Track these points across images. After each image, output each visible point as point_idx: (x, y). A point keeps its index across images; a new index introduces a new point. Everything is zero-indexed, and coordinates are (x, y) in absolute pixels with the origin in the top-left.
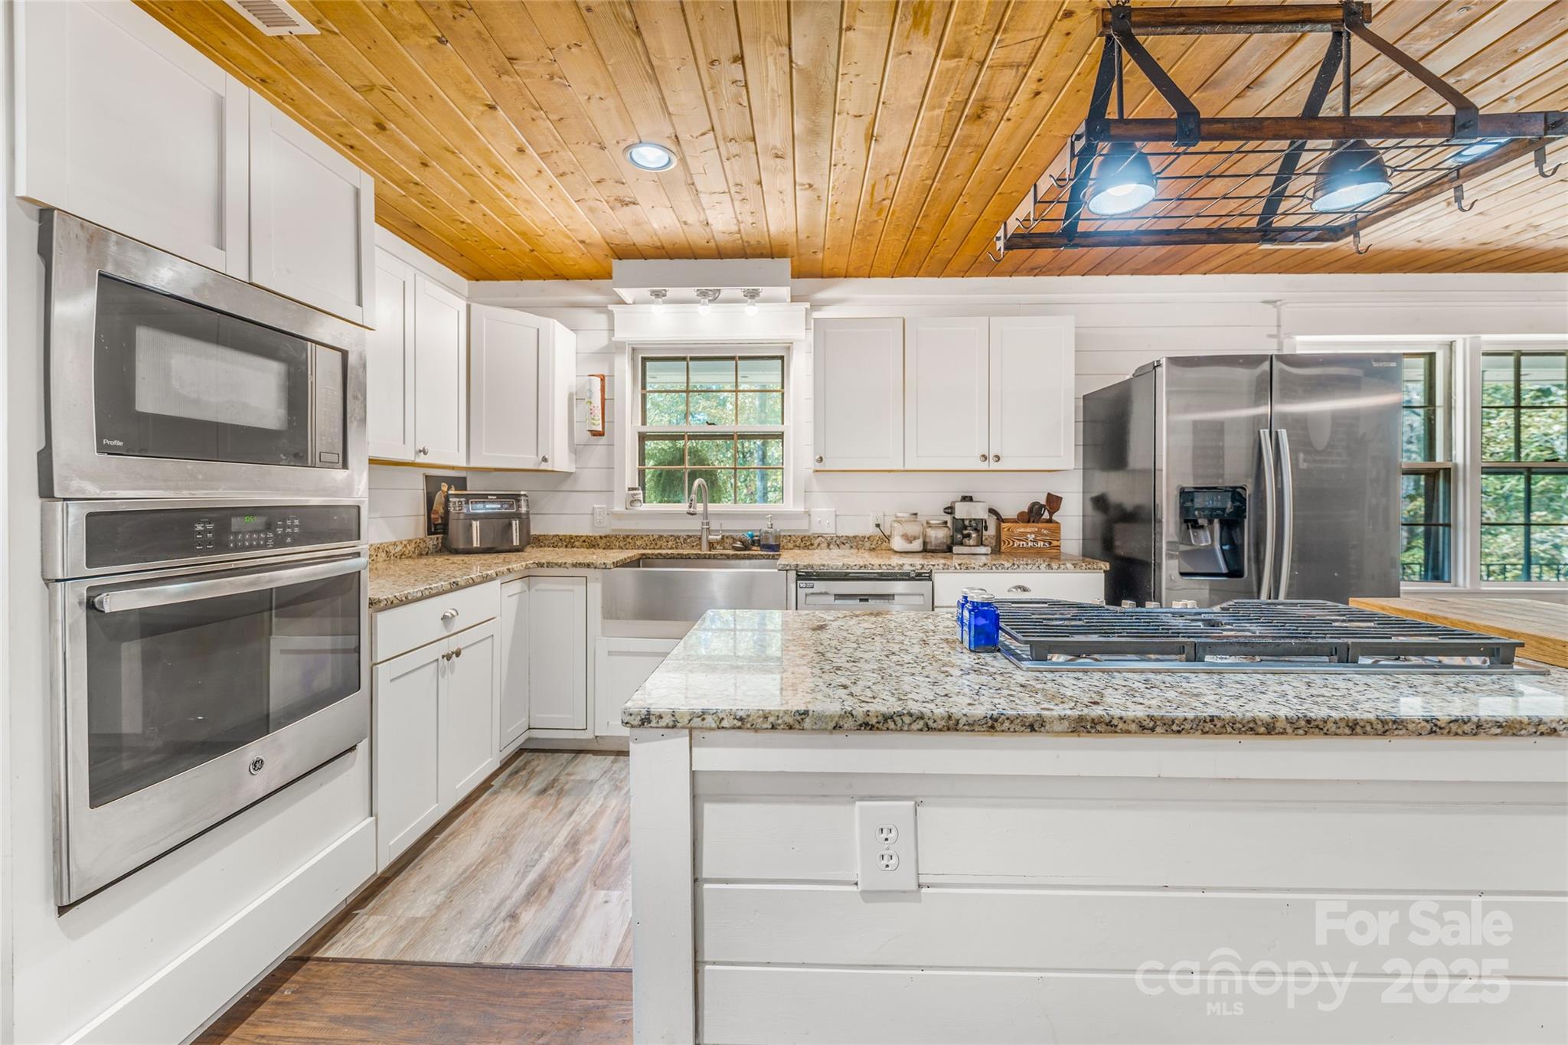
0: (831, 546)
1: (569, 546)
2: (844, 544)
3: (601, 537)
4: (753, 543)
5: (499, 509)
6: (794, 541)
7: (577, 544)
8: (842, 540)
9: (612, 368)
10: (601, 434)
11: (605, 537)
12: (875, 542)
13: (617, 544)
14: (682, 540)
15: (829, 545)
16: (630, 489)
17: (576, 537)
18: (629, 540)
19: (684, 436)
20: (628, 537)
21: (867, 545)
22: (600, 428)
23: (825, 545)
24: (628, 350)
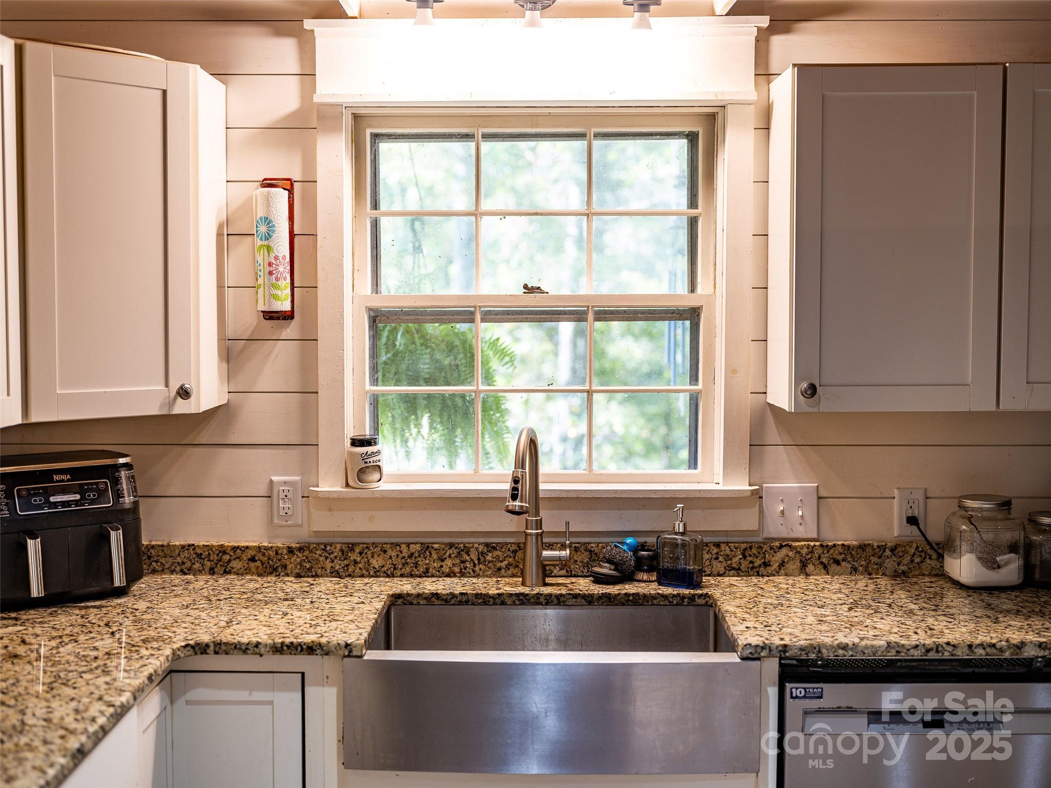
0: (810, 568)
1: (219, 569)
2: (837, 562)
3: (291, 550)
4: (640, 564)
5: (76, 503)
6: (728, 558)
7: (236, 564)
8: (834, 553)
9: (309, 162)
10: (288, 316)
11: (301, 549)
12: (907, 559)
13: (328, 565)
14: (474, 556)
15: (804, 565)
16: (356, 442)
17: (235, 549)
18: (354, 556)
19: (472, 313)
20: (351, 547)
21: (890, 564)
22: (286, 306)
23: (794, 566)
24: (347, 120)
